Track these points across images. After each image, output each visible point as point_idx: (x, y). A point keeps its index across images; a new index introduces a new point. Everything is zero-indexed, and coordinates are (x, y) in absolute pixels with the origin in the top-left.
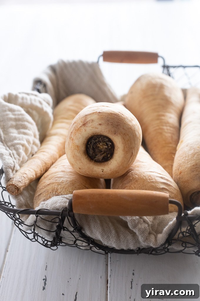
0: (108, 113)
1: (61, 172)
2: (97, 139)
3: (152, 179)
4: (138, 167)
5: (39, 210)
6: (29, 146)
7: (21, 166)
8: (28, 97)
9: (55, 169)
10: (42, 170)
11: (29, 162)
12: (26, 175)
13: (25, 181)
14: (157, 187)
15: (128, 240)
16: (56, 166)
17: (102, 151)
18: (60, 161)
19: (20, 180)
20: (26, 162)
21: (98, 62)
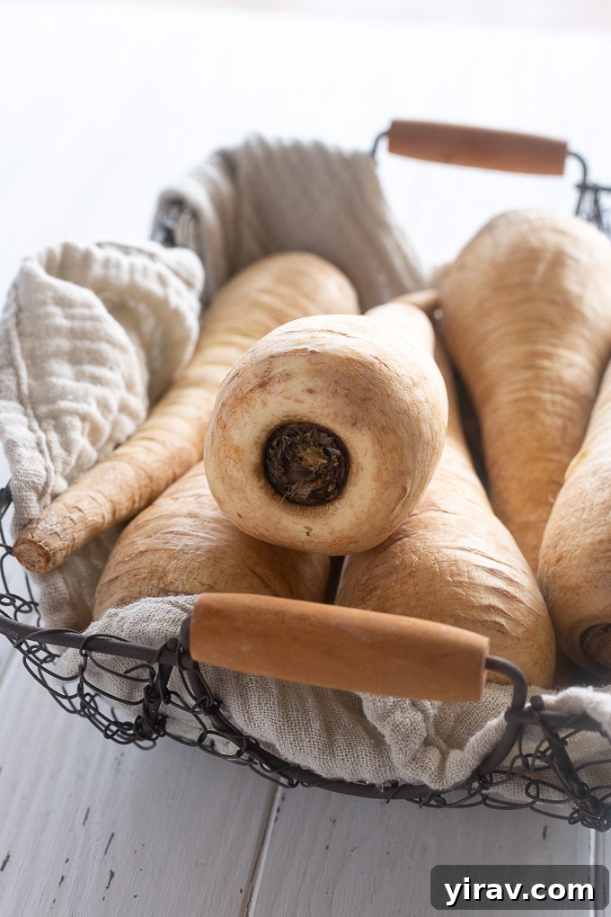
0: (339, 357)
1: (185, 516)
2: (298, 434)
3: (459, 575)
4: (426, 527)
5: (93, 638)
6: (106, 418)
7: (71, 480)
8: (125, 261)
9: (172, 501)
10: (137, 499)
11: (100, 468)
12: (80, 514)
13: (73, 532)
14: (470, 601)
15: (358, 756)
16: (177, 492)
17: (312, 472)
18: (195, 476)
19: (58, 529)
20: (90, 469)
21: (373, 152)
